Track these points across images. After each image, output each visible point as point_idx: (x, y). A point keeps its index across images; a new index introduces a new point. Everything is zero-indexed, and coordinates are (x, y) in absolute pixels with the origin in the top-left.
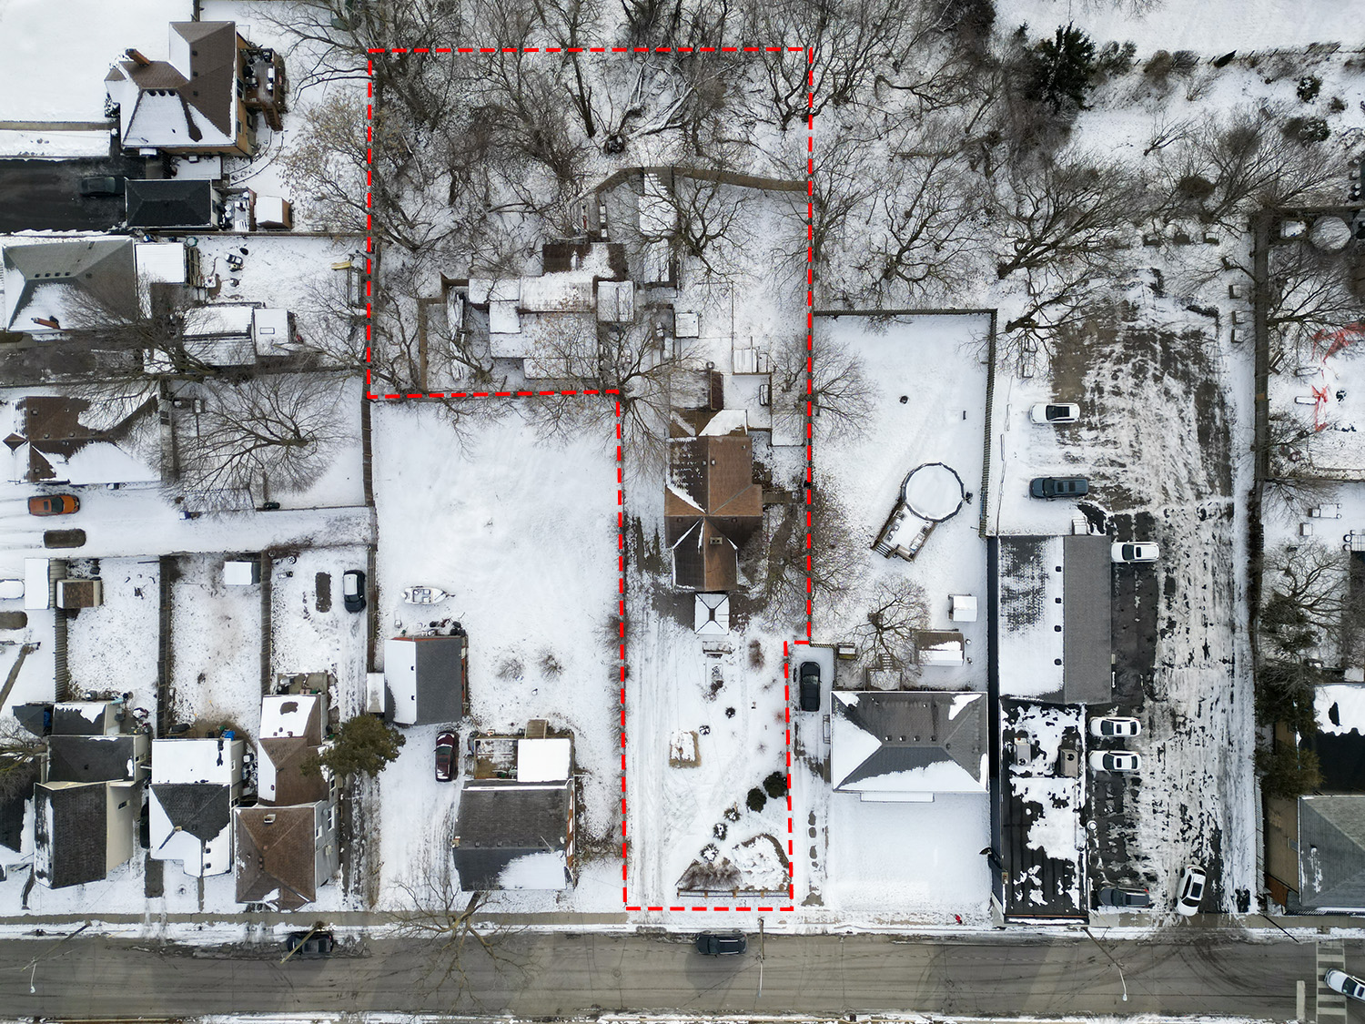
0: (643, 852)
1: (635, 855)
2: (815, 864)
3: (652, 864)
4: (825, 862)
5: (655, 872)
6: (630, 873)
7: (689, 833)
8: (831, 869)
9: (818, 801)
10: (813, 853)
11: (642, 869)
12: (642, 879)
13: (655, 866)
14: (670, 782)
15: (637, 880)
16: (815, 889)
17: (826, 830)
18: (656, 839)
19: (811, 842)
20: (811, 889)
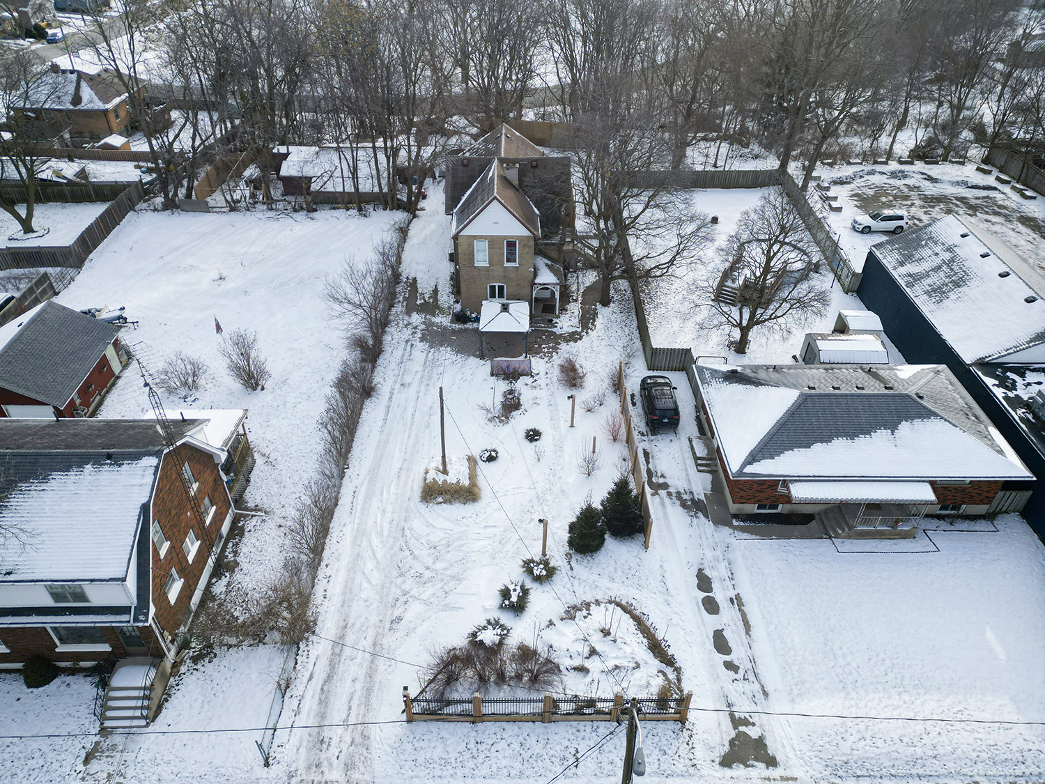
0: (339, 643)
1: (317, 650)
2: (729, 666)
3: (353, 668)
4: (753, 661)
5: (358, 686)
6: (297, 689)
7: (447, 608)
8: (771, 674)
9: (709, 554)
10: (721, 643)
11: (329, 678)
12: (324, 701)
13: (361, 673)
14: (417, 524)
15: (310, 704)
16: (746, 722)
17: (737, 601)
18: (374, 619)
19: (713, 622)
20: (736, 722)
